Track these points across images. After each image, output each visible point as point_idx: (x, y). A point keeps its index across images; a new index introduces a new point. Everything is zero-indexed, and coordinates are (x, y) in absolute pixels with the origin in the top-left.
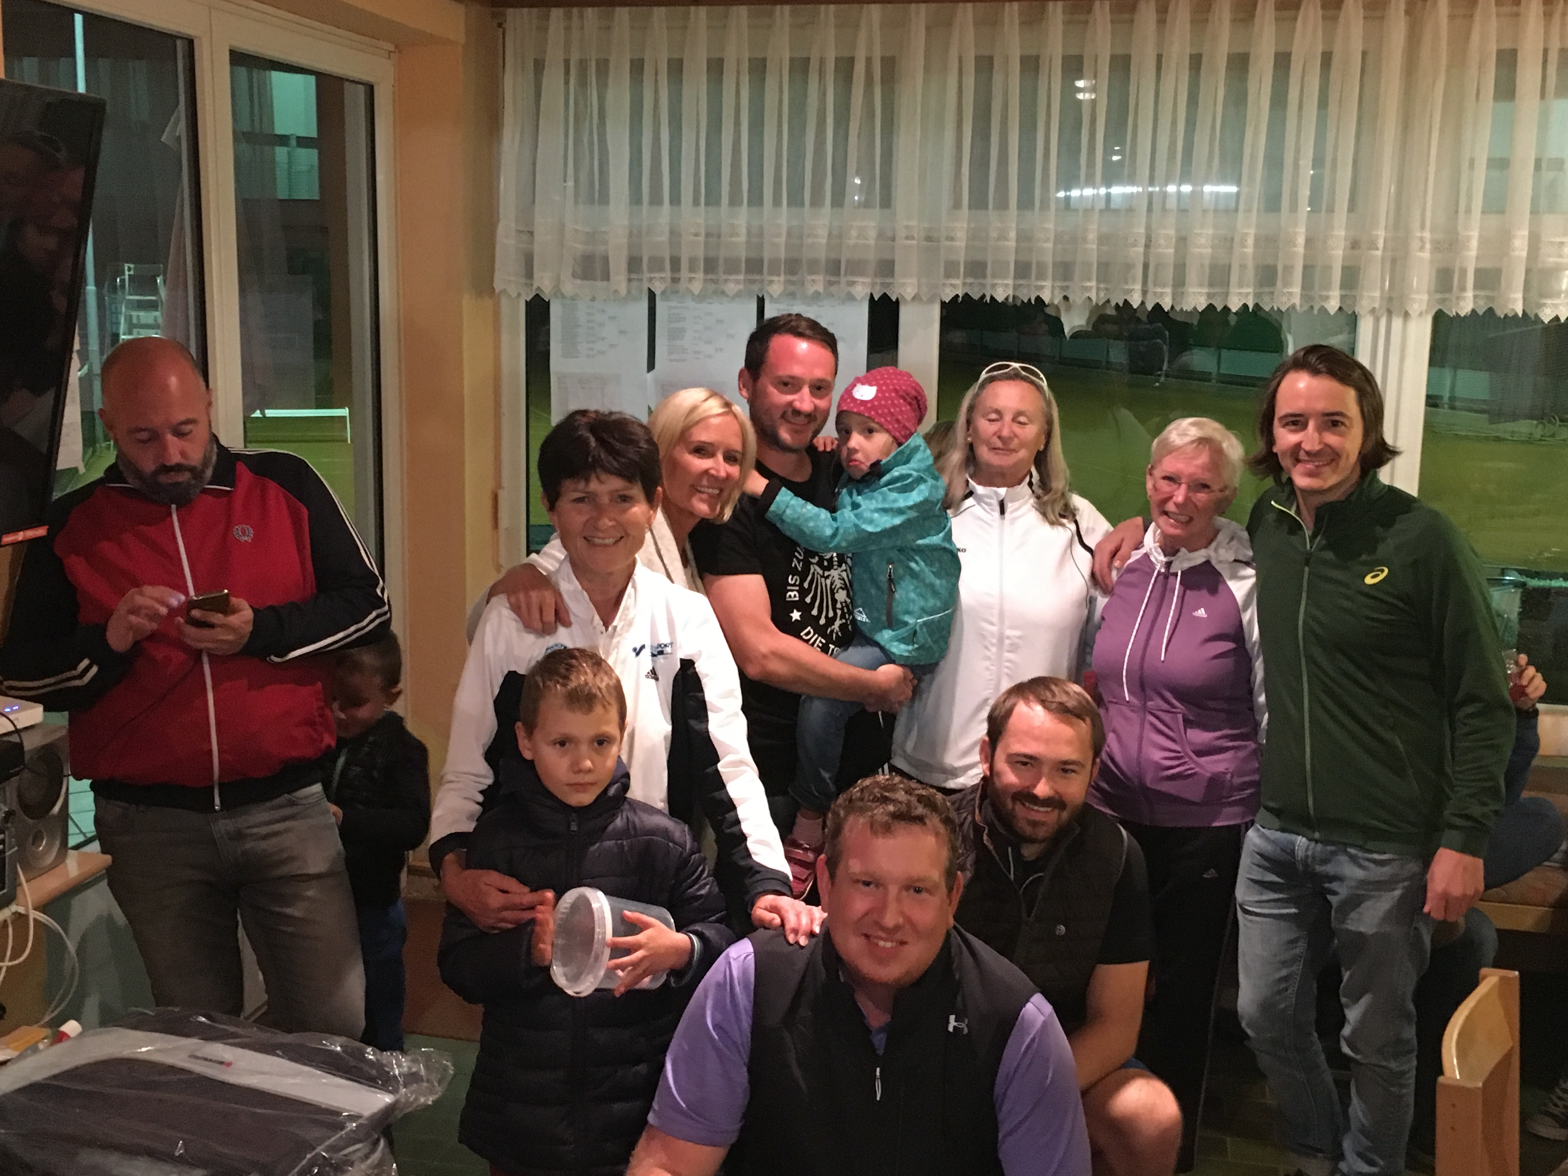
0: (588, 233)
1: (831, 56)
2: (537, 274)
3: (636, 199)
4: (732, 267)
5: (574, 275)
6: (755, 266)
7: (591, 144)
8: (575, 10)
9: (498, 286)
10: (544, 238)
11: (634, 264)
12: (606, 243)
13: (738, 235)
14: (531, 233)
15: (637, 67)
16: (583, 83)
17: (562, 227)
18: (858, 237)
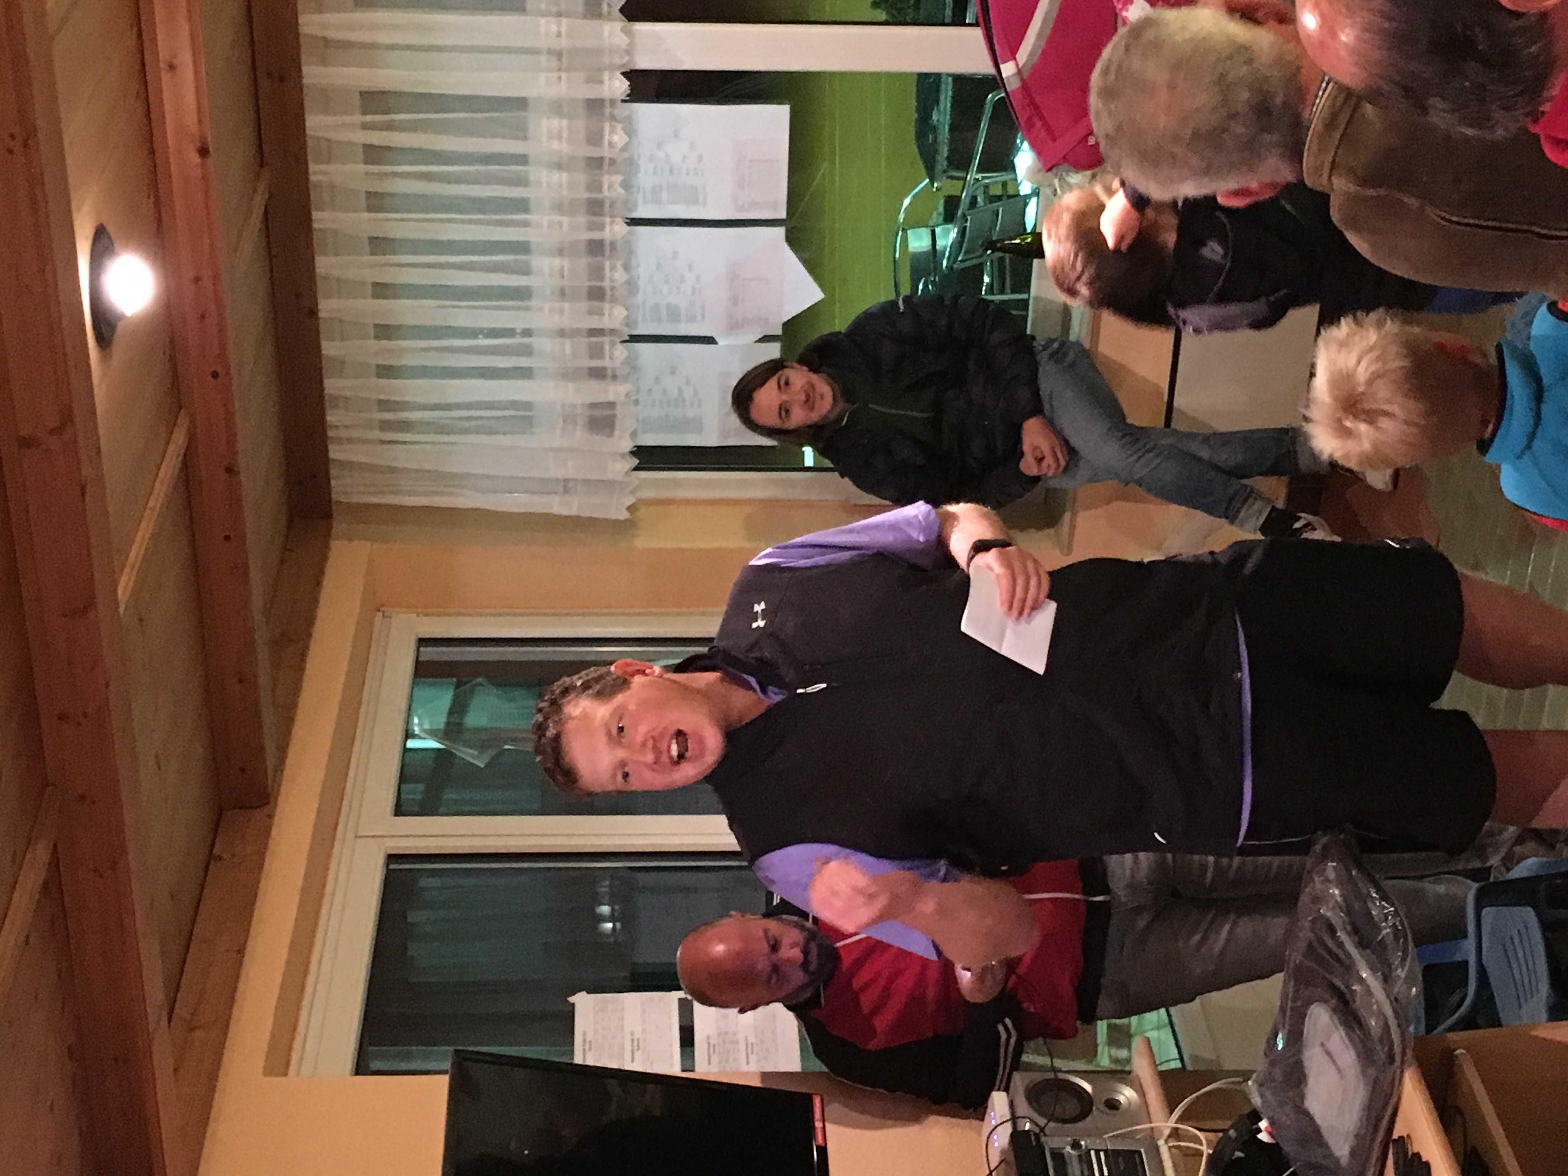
0: (564, 422)
1: (363, 168)
2: (611, 477)
3: (526, 373)
4: (597, 272)
5: (610, 435)
6: (596, 248)
7: (469, 418)
8: (330, 433)
9: (624, 515)
10: (568, 470)
11: (598, 374)
12: (574, 406)
13: (562, 268)
14: (565, 480)
15: (386, 371)
16: (405, 426)
17: (560, 450)
18: (560, 138)
